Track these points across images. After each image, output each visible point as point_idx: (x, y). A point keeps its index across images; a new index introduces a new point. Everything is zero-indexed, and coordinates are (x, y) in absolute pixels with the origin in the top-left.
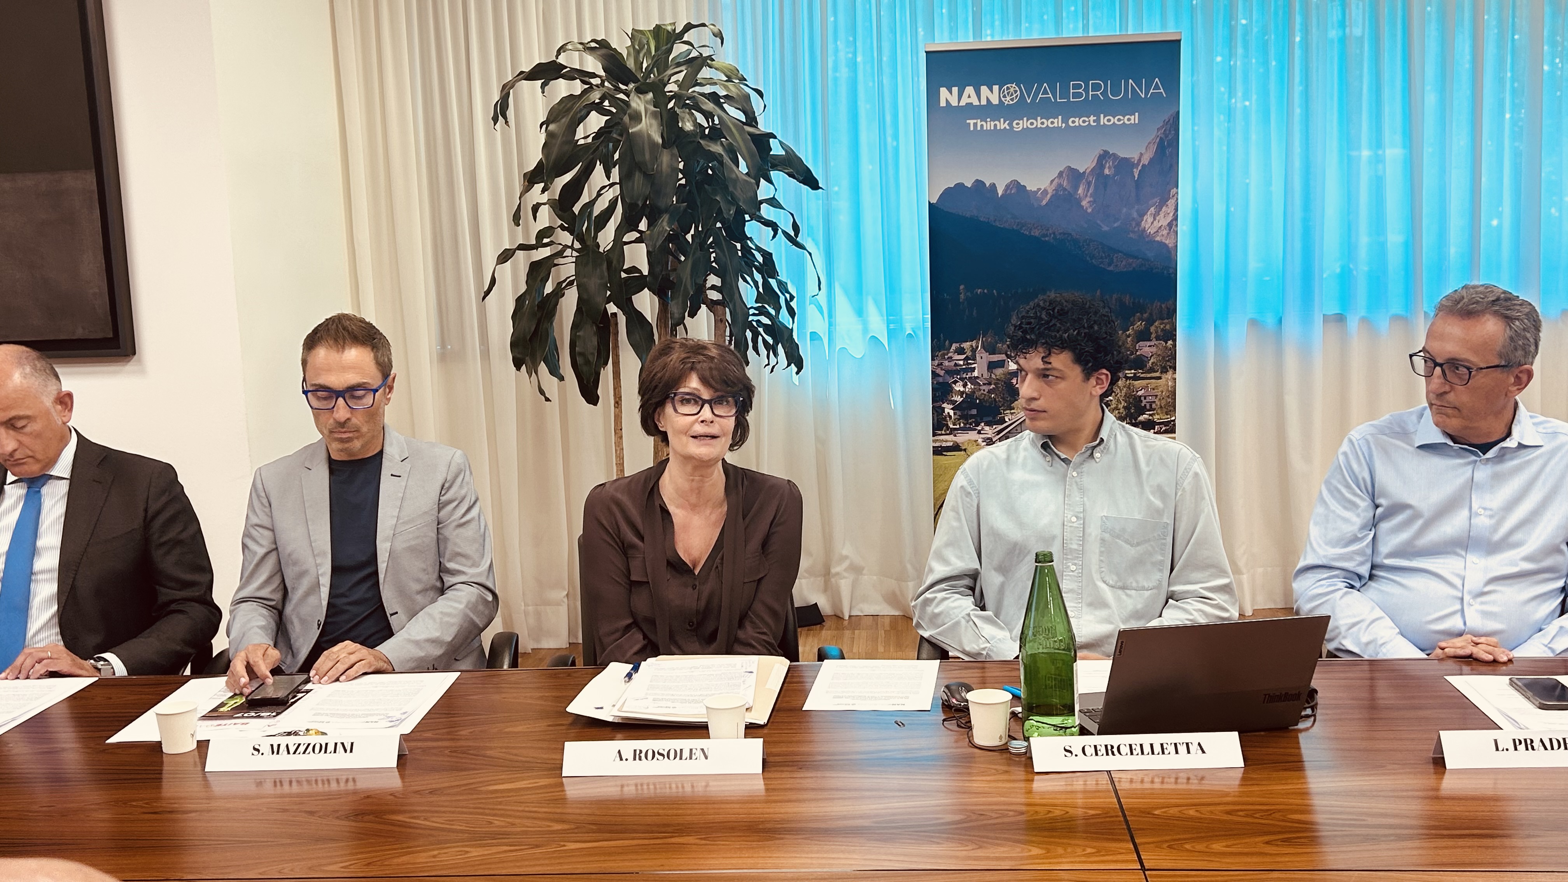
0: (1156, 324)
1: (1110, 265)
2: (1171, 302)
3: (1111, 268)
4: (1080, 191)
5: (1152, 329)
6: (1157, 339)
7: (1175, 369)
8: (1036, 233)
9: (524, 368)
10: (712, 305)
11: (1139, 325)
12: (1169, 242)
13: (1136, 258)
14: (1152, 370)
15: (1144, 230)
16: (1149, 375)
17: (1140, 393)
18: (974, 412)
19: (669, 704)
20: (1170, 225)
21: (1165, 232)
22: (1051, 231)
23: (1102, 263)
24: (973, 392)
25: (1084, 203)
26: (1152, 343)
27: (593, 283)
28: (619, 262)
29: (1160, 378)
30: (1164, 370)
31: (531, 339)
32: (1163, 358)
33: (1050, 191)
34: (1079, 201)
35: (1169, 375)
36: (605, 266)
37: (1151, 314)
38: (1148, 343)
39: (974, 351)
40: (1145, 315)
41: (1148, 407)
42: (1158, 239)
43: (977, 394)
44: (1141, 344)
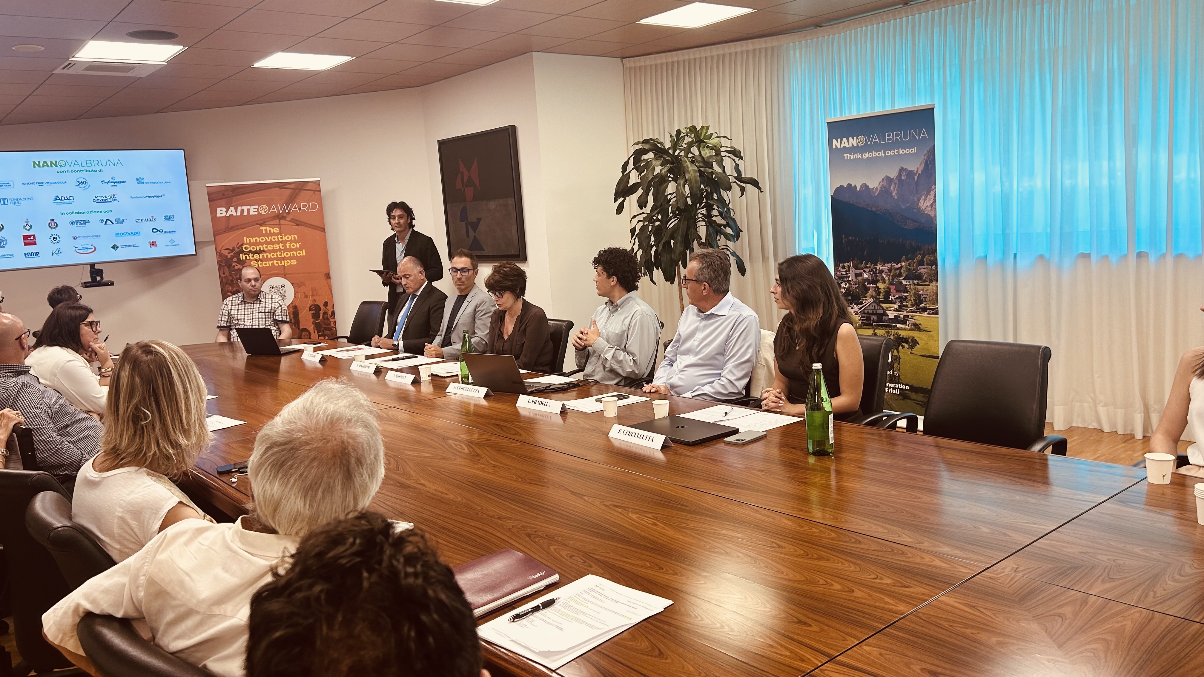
0: (927, 256)
1: (905, 225)
2: (933, 245)
3: (906, 227)
4: (892, 188)
5: (925, 259)
6: (927, 264)
7: (937, 281)
8: (874, 209)
11: (919, 257)
12: (932, 214)
13: (917, 222)
14: (925, 281)
15: (920, 208)
16: (924, 284)
17: (920, 293)
20: (932, 205)
21: (929, 209)
22: (880, 209)
23: (903, 224)
24: (849, 288)
25: (894, 194)
26: (925, 267)
29: (928, 285)
30: (931, 282)
32: (930, 275)
33: (879, 188)
34: (891, 193)
35: (934, 283)
37: (924, 251)
38: (923, 267)
39: (849, 267)
40: (922, 252)
41: (924, 300)
42: (926, 212)
43: (851, 289)
44: (920, 267)
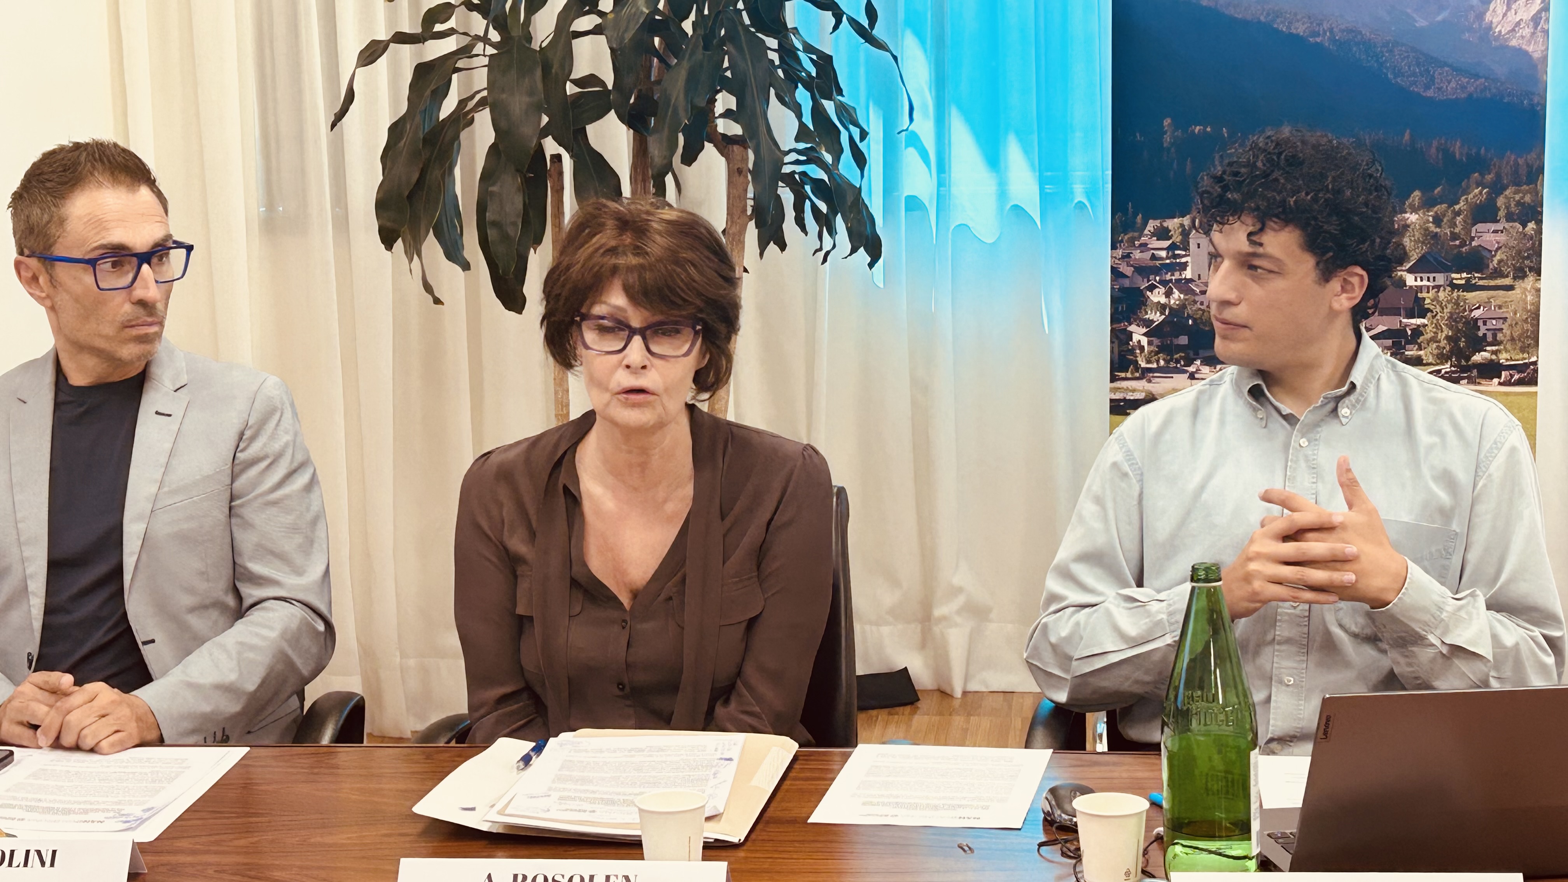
0: (1507, 192)
1: (1427, 87)
2: (1534, 155)
3: (1430, 93)
5: (1501, 201)
6: (1510, 218)
7: (1539, 273)
8: (1300, 29)
9: (399, 245)
10: (725, 144)
11: (1477, 194)
12: (1534, 49)
13: (1477, 76)
14: (1498, 273)
15: (1490, 27)
16: (1492, 283)
17: (1476, 314)
18: (1183, 340)
19: (588, 807)
20: (1536, 20)
21: (1527, 32)
22: (1326, 26)
23: (1415, 83)
24: (1183, 306)
26: (1499, 226)
27: (518, 103)
28: (562, 66)
29: (1510, 288)
30: (1520, 274)
31: (410, 197)
32: (1519, 252)
35: (1529, 282)
36: (539, 73)
37: (1498, 176)
38: (1493, 227)
39: (1185, 234)
40: (1489, 177)
41: (1490, 338)
42: (1514, 43)
43: (1189, 310)
44: (1480, 227)
